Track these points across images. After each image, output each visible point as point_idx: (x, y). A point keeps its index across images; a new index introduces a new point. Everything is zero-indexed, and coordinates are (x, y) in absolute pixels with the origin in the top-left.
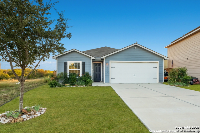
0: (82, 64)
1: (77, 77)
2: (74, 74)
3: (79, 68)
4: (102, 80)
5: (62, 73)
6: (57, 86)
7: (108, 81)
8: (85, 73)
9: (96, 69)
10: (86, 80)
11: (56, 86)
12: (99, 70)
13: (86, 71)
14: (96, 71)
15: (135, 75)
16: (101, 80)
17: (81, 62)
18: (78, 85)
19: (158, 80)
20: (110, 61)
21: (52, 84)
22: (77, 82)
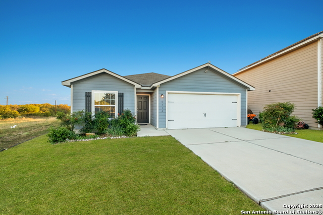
0: (119, 96)
1: (110, 119)
2: (104, 113)
3: (113, 102)
4: (150, 122)
5: (80, 113)
6: (67, 139)
7: (163, 125)
8: (123, 111)
9: (140, 105)
10: (125, 124)
11: (64, 139)
12: (145, 106)
13: (125, 108)
14: (140, 108)
15: (205, 114)
16: (148, 122)
17: (116, 93)
18: (111, 134)
19: (239, 123)
20: (167, 92)
21: (56, 136)
22: (108, 129)
